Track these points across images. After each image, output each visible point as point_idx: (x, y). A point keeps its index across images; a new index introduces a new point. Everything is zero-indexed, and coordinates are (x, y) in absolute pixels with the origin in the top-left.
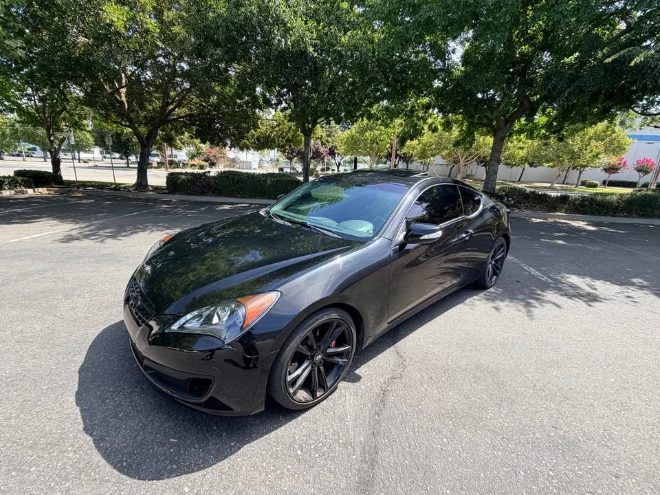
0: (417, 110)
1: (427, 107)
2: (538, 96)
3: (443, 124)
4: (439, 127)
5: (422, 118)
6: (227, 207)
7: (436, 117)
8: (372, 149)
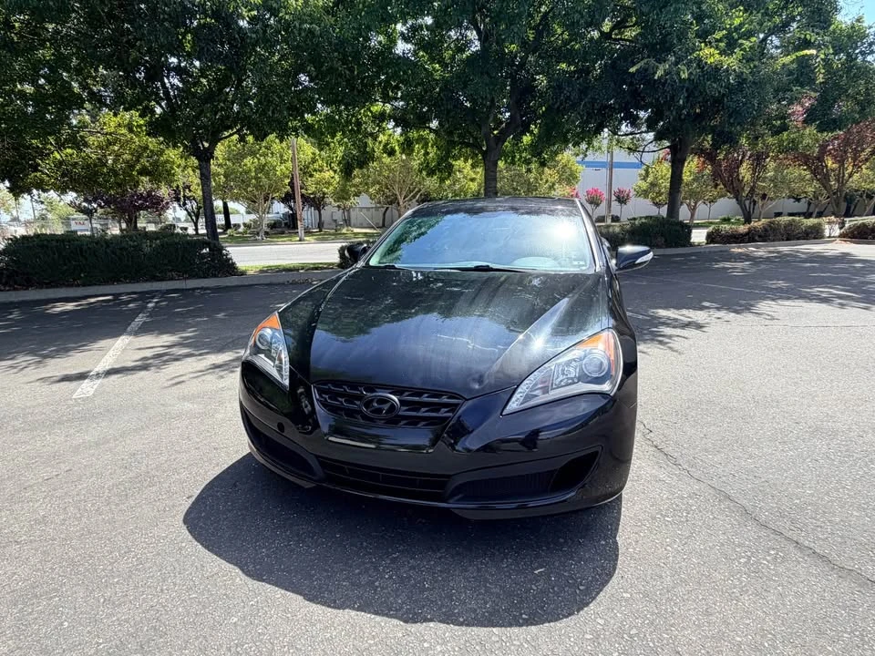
0: (365, 123)
1: (381, 117)
2: (544, 109)
3: (403, 144)
4: (397, 148)
5: (371, 134)
6: (70, 306)
7: (393, 132)
8: (259, 187)
